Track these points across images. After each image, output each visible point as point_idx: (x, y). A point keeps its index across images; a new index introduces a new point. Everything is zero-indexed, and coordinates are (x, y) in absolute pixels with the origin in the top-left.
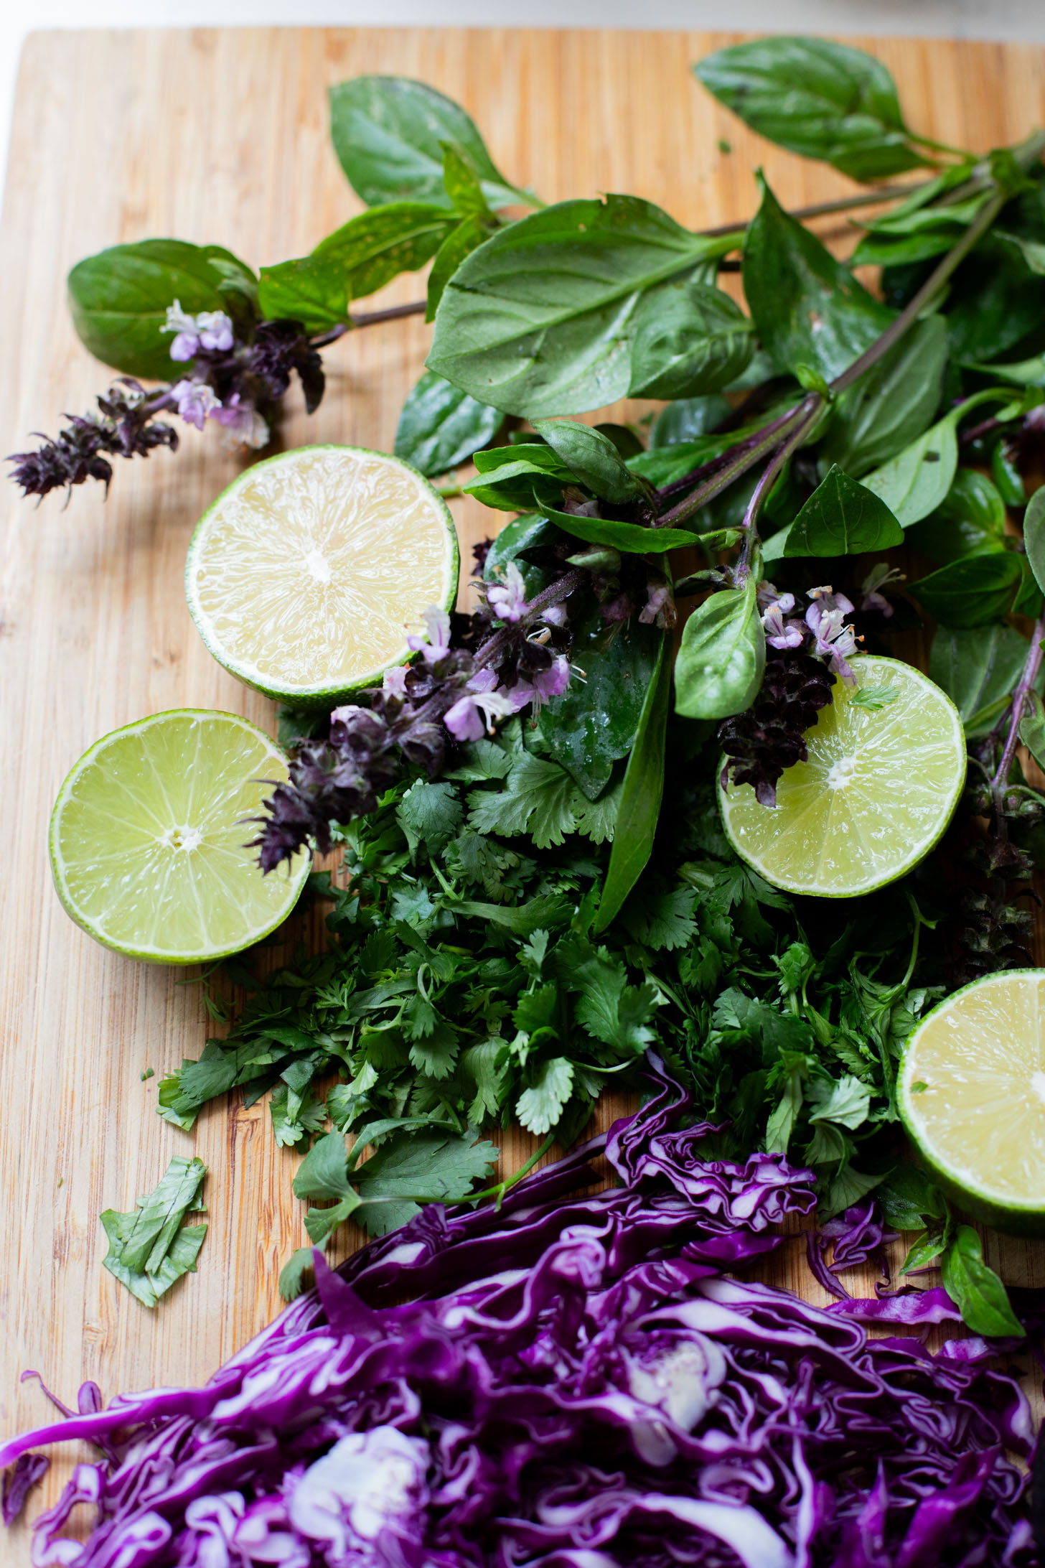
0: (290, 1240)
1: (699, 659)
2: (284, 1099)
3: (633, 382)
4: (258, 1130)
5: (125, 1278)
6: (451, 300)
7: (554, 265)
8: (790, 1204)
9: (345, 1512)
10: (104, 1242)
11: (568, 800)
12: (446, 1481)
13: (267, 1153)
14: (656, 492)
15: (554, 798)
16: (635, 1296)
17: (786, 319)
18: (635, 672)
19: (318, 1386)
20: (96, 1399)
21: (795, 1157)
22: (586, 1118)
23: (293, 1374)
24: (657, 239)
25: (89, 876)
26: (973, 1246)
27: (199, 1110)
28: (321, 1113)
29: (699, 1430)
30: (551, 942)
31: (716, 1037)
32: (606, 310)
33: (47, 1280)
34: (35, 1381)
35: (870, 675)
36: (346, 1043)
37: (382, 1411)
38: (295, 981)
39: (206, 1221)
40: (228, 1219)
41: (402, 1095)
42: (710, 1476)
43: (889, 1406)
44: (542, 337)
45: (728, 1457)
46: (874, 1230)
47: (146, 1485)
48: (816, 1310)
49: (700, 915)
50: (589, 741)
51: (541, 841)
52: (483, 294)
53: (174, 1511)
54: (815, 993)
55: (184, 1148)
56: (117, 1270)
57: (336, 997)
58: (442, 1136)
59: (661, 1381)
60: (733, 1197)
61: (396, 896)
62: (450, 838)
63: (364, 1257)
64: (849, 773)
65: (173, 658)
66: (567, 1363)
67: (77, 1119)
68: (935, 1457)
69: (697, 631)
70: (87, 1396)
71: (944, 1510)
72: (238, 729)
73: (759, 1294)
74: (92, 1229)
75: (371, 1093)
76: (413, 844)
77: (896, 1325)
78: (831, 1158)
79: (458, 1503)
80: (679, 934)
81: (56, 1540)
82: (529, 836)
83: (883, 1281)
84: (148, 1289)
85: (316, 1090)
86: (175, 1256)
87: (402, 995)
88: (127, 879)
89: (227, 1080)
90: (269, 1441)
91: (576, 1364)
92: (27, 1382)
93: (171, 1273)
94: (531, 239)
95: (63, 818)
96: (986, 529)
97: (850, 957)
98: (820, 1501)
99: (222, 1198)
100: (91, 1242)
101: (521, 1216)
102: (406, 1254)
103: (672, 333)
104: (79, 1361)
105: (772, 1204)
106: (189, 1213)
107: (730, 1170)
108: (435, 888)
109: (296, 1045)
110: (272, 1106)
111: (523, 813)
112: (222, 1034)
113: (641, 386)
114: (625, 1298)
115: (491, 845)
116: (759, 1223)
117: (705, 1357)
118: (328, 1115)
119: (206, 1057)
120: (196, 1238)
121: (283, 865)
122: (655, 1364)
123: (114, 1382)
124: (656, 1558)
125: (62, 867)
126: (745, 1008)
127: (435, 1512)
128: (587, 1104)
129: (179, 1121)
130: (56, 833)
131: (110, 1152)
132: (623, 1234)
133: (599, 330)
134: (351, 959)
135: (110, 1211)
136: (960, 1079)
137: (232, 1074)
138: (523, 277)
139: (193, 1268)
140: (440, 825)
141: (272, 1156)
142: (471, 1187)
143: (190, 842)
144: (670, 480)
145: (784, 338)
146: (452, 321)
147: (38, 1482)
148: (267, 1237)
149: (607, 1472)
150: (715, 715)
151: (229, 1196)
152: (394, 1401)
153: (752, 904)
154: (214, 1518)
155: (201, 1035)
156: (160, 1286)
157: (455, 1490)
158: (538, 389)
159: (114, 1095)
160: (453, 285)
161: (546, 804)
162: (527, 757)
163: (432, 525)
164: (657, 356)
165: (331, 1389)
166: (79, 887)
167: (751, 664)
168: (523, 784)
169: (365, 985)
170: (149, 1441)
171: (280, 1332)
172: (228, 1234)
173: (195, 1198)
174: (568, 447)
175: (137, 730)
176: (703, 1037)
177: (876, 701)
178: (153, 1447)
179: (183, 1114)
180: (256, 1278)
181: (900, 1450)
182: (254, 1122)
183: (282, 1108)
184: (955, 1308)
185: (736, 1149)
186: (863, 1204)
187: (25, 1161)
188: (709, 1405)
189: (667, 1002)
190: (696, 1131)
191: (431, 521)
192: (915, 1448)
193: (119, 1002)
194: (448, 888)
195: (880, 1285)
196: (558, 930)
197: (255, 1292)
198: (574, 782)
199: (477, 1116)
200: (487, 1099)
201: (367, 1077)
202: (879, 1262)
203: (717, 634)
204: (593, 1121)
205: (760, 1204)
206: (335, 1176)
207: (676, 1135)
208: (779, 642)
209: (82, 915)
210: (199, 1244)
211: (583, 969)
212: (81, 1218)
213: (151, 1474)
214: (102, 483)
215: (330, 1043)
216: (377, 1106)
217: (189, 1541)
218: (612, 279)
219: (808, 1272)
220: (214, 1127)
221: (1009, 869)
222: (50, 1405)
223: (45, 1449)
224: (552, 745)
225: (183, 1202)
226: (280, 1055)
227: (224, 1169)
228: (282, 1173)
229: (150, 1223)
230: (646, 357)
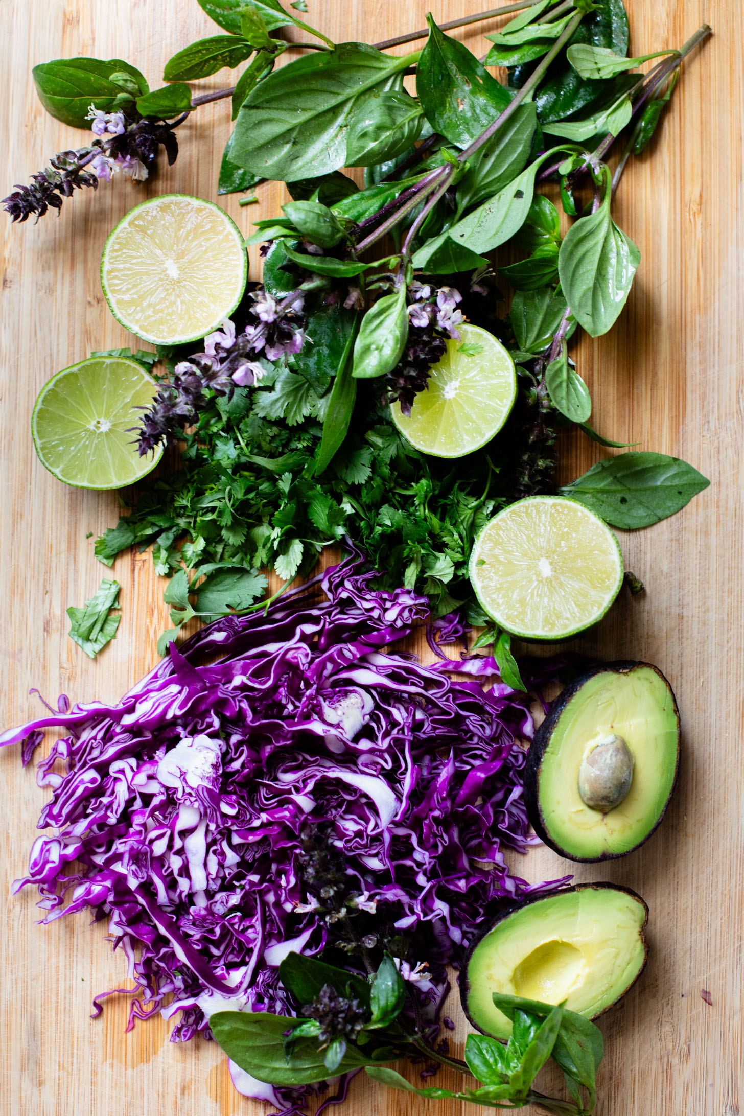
0: (163, 623)
1: (368, 341)
2: (159, 550)
3: (347, 158)
4: (146, 565)
5: (80, 642)
6: (244, 117)
7: (304, 86)
8: (415, 614)
9: (183, 774)
10: (69, 624)
11: (307, 396)
12: (233, 760)
13: (151, 577)
14: (358, 226)
15: (300, 395)
16: (330, 666)
17: (443, 104)
18: (343, 329)
19: (169, 716)
20: (66, 702)
21: (419, 590)
22: (315, 561)
23: (159, 705)
24: (366, 63)
25: (54, 447)
26: (507, 642)
27: (116, 556)
28: (178, 557)
29: (356, 739)
30: (293, 481)
31: (378, 530)
32: (335, 111)
33: (41, 643)
34: (36, 694)
35: (469, 336)
36: (190, 523)
37: (202, 725)
38: (166, 487)
39: (120, 613)
40: (131, 612)
41: (220, 549)
42: (363, 759)
43: (460, 719)
44: (297, 130)
45: (371, 751)
46: (459, 627)
47: (90, 753)
48: (425, 669)
49: (374, 465)
50: (318, 363)
51: (291, 422)
52: (263, 108)
53: (103, 768)
54: (433, 504)
55: (109, 575)
56: (76, 638)
57: (184, 501)
58: (241, 572)
59: (340, 712)
60: (386, 610)
61: (217, 442)
62: (243, 418)
63: (198, 636)
64: (456, 389)
65: (98, 301)
66: (293, 703)
67: (54, 559)
68: (482, 745)
69: (370, 321)
70: (62, 701)
71: (480, 777)
72: (129, 366)
73: (397, 661)
74: (62, 616)
75: (204, 551)
76: (225, 418)
77: (468, 675)
78: (436, 592)
79: (237, 771)
80: (361, 476)
81: (49, 774)
82: (285, 419)
83: (465, 651)
84: (91, 648)
85: (175, 548)
86: (105, 631)
87: (219, 500)
88: (72, 448)
89: (130, 541)
90: (148, 736)
91: (298, 704)
92: (32, 695)
93: (103, 640)
94: (291, 75)
95: (38, 417)
96: (550, 233)
97: (455, 483)
98: (415, 775)
99: (128, 601)
100: (62, 623)
101: (279, 616)
102: (219, 636)
103: (371, 129)
104: (58, 684)
105: (406, 614)
106: (111, 610)
107: (385, 596)
108: (237, 442)
109: (165, 525)
110: (154, 553)
111: (282, 406)
112: (127, 514)
113: (352, 161)
114: (325, 668)
115: (265, 423)
116: (399, 624)
117: (363, 700)
118: (182, 558)
119: (120, 527)
120: (115, 621)
121: (150, 452)
122: (337, 705)
123: (75, 695)
124: (336, 797)
125: (38, 442)
126: (394, 515)
127: (226, 775)
128: (315, 555)
129: (105, 561)
130: (35, 426)
131: (71, 576)
132: (329, 629)
133: (331, 122)
134: (193, 477)
135: (71, 608)
136: (502, 558)
137: (132, 537)
138: (288, 95)
139: (114, 637)
140: (238, 410)
141: (154, 579)
142: (252, 601)
143: (105, 427)
144: (367, 216)
145: (441, 115)
146: (243, 130)
147: (39, 744)
148: (151, 622)
149: (312, 757)
150: (374, 375)
151: (132, 600)
152: (208, 720)
153: (403, 456)
154: (122, 771)
155: (117, 515)
156: (97, 647)
157: (236, 765)
158: (294, 162)
159: (72, 546)
160: (245, 107)
161: (295, 399)
162: (287, 371)
163: (232, 247)
164: (361, 143)
165: (175, 717)
166: (48, 453)
167: (397, 344)
168: (283, 389)
169: (200, 493)
170: (93, 728)
171: (155, 676)
172: (131, 619)
173: (114, 601)
174: (301, 222)
175: (75, 369)
176: (371, 529)
177: (471, 352)
178: (94, 733)
179: (108, 557)
180: (146, 642)
181: (464, 742)
182: (144, 561)
183: (157, 555)
184: (498, 669)
185: (391, 581)
186: (454, 612)
187: (28, 581)
188: (364, 723)
189: (353, 511)
190: (368, 576)
191: (233, 243)
192: (472, 740)
193: (74, 496)
194: (243, 444)
195: (462, 653)
196: (296, 472)
197: (145, 649)
198: (310, 386)
199: (257, 563)
200: (261, 555)
201: (201, 544)
202: (464, 641)
203: (381, 323)
204: (319, 562)
205: (400, 614)
206: (183, 598)
207: (357, 578)
208: (417, 323)
209: (50, 468)
210: (116, 625)
211: (310, 493)
212: (57, 611)
213: (92, 748)
214: (57, 209)
215: (182, 522)
216: (206, 557)
217: (111, 783)
218: (339, 91)
219: (426, 644)
220: (124, 563)
221: (542, 439)
222: (44, 706)
223: (43, 729)
224: (299, 365)
225: (108, 605)
226: (156, 529)
227: (129, 586)
228: (158, 588)
229: (92, 615)
230: (356, 144)
